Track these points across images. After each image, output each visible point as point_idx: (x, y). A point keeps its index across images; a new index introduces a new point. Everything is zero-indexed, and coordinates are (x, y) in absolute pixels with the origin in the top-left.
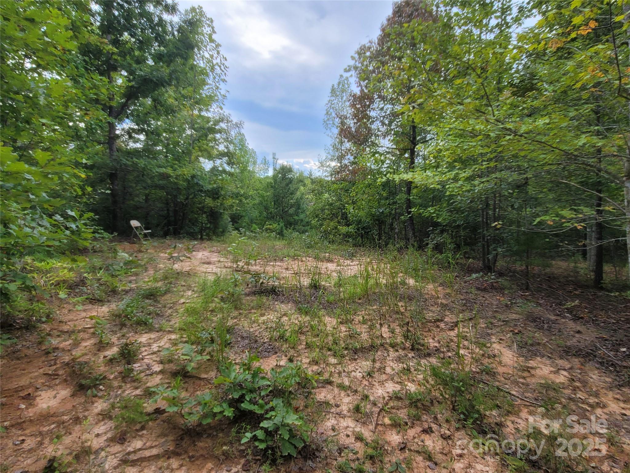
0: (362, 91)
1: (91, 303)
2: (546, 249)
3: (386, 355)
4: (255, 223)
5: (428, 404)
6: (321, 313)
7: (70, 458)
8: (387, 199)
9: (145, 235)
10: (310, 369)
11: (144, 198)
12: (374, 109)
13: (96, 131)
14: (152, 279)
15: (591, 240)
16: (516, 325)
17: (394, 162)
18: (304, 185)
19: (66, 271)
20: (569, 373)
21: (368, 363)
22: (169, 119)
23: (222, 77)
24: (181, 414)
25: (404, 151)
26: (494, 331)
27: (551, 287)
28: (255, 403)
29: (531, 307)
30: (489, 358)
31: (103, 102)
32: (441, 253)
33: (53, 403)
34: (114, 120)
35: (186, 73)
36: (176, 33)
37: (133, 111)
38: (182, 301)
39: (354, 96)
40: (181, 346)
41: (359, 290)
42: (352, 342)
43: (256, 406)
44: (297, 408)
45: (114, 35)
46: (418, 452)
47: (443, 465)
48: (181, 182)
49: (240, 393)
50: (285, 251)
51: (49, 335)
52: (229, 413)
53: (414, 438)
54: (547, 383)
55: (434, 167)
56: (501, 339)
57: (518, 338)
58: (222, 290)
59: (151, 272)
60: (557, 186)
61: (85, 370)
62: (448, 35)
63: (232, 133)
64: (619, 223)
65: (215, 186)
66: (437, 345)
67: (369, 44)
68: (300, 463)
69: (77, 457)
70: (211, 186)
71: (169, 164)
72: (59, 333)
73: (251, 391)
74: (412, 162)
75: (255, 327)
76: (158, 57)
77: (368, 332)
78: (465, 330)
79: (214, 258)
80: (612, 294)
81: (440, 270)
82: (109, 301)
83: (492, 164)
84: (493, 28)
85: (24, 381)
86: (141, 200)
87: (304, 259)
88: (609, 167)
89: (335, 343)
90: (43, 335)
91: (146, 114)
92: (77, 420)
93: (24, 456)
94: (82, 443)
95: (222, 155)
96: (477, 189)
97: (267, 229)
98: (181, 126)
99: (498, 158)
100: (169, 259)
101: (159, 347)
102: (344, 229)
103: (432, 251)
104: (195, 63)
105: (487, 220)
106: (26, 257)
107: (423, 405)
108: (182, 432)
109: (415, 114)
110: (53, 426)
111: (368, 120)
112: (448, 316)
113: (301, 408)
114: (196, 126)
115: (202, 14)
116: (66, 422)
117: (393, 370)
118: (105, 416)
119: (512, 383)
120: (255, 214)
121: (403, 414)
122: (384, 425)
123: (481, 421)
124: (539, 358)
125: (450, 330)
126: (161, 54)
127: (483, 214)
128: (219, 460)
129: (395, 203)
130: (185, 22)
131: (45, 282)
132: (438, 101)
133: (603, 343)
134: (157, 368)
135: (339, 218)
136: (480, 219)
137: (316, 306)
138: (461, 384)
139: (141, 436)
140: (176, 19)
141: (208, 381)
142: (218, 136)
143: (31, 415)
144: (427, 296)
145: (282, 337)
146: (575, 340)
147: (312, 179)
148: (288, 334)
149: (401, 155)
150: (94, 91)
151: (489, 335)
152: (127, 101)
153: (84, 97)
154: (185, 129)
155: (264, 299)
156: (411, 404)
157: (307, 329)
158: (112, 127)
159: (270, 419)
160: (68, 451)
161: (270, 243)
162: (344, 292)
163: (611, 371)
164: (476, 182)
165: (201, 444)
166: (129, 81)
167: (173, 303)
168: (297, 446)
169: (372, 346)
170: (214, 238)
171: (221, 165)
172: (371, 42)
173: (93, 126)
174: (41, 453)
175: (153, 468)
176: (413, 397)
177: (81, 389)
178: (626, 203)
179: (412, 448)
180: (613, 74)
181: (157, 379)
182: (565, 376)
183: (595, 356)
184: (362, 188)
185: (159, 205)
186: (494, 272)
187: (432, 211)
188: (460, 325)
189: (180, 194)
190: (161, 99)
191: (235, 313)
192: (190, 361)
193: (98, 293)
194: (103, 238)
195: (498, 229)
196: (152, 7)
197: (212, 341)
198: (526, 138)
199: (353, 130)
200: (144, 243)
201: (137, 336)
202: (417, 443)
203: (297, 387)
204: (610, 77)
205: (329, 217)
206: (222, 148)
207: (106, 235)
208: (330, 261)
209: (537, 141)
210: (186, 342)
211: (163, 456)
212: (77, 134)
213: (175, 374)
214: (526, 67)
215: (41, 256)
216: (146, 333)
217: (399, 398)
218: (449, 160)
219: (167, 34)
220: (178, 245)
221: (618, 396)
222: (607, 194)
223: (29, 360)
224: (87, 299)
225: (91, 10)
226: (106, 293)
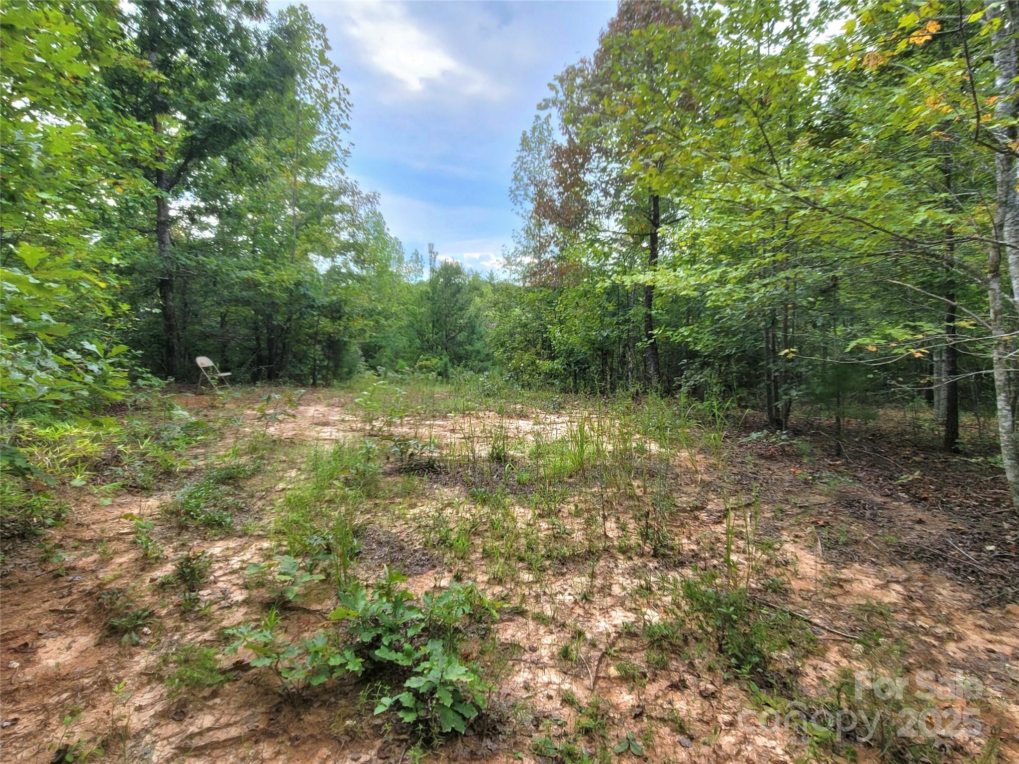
0: (571, 141)
1: (130, 492)
2: (867, 390)
3: (612, 565)
4: (403, 358)
5: (680, 642)
6: (507, 500)
7: (93, 747)
8: (614, 314)
9: (221, 381)
10: (489, 592)
11: (219, 319)
12: (591, 171)
13: (136, 212)
14: (231, 451)
15: (939, 375)
16: (821, 513)
17: (624, 256)
18: (481, 295)
19: (87, 441)
20: (905, 587)
21: (583, 579)
22: (256, 191)
23: (343, 122)
24: (277, 669)
25: (641, 236)
26: (786, 524)
27: (874, 451)
28: (398, 649)
29: (846, 483)
30: (777, 566)
31: (144, 164)
32: (702, 400)
33: (66, 658)
34: (165, 194)
35: (283, 115)
36: (265, 49)
37: (195, 178)
38: (281, 486)
39: (558, 149)
40: (277, 559)
41: (569, 463)
42: (558, 546)
43: (400, 654)
44: (468, 655)
45: (161, 53)
46: (662, 720)
47: (702, 739)
48: (278, 293)
49: (374, 634)
50: (450, 402)
51: (61, 546)
52: (355, 666)
53: (657, 697)
54: (869, 604)
55: (687, 262)
56: (796, 536)
57: (825, 533)
58: (346, 468)
59: (230, 441)
60: (886, 290)
61: (119, 603)
62: (708, 48)
63: (361, 212)
64: (981, 347)
65: (334, 298)
66: (694, 547)
67: (581, 65)
68: (473, 743)
69: (105, 745)
70: (327, 299)
71: (258, 264)
72: (76, 544)
73: (392, 630)
74: (654, 255)
75: (400, 526)
76: (237, 89)
77: (583, 529)
78: (741, 522)
79: (335, 415)
80: (973, 460)
81: (699, 428)
82: (159, 490)
83: (780, 256)
84: (779, 36)
85: (17, 624)
86: (214, 324)
87: (481, 414)
88: (966, 258)
89: (530, 548)
90: (48, 547)
91: (219, 183)
92: (105, 685)
93: (18, 745)
94: (114, 722)
95: (345, 248)
96: (757, 297)
97: (421, 368)
98: (277, 203)
99: (790, 247)
100: (259, 419)
101: (243, 561)
102: (546, 365)
103: (688, 397)
104: (297, 98)
105: (773, 346)
106: (20, 421)
107: (671, 644)
108: (279, 700)
109: (651, 175)
110: (65, 696)
111: (582, 189)
112: (712, 500)
113: (475, 655)
114: (301, 202)
115: (307, 18)
116: (87, 688)
117: (624, 589)
118: (152, 676)
119: (815, 605)
120: (402, 342)
121: (638, 661)
122: (608, 678)
123: (765, 669)
124: (857, 565)
125: (717, 523)
126: (239, 85)
127: (768, 337)
128: (340, 742)
129: (627, 321)
130: (279, 31)
131: (52, 460)
132: (687, 154)
133: (958, 538)
134: (239, 596)
135: (539, 346)
136: (763, 345)
137: (499, 490)
138: (732, 609)
139: (212, 708)
140: (263, 26)
141: (322, 614)
142: (338, 217)
143: (29, 678)
144: (678, 470)
145: (443, 541)
146: (914, 534)
147: (493, 286)
148: (454, 536)
149: (637, 243)
150: (128, 145)
151: (777, 529)
152: (186, 163)
153: (112, 156)
154: (283, 207)
155: (416, 480)
156: (652, 643)
157: (485, 527)
158: (161, 204)
159: (421, 674)
160: (90, 736)
161: (426, 390)
162: (544, 466)
163: (970, 582)
164: (754, 286)
165: (309, 718)
166: (188, 128)
167: (267, 490)
168: (467, 716)
169: (590, 551)
170: (335, 382)
171: (345, 264)
172: (583, 61)
173: (131, 204)
174: (46, 740)
175: (231, 759)
176: (655, 633)
177: (113, 633)
178: (992, 315)
179: (653, 714)
180: (967, 108)
181: (239, 614)
182: (898, 593)
183: (946, 559)
184: (574, 298)
185: (244, 331)
186: (786, 428)
187: (686, 334)
188: (732, 514)
189: (278, 312)
190: (243, 158)
191: (368, 504)
192: (293, 583)
193: (142, 477)
194: (151, 386)
195: (792, 360)
196: (224, 7)
197: (329, 550)
198: (830, 213)
199: (558, 204)
200: (219, 393)
201: (206, 545)
202: (661, 706)
203: (467, 622)
204: (962, 113)
205: (522, 346)
206: (344, 236)
207: (156, 381)
208: (522, 416)
209: (848, 218)
210: (287, 553)
211: (248, 739)
212: (103, 217)
213: (267, 606)
214: (833, 99)
215: (45, 417)
216: (221, 539)
217: (632, 635)
218: (711, 250)
219: (249, 51)
220: (273, 395)
221: (981, 622)
222: (963, 302)
223: (25, 589)
224: (123, 486)
225: (120, 12)
226: (155, 477)
